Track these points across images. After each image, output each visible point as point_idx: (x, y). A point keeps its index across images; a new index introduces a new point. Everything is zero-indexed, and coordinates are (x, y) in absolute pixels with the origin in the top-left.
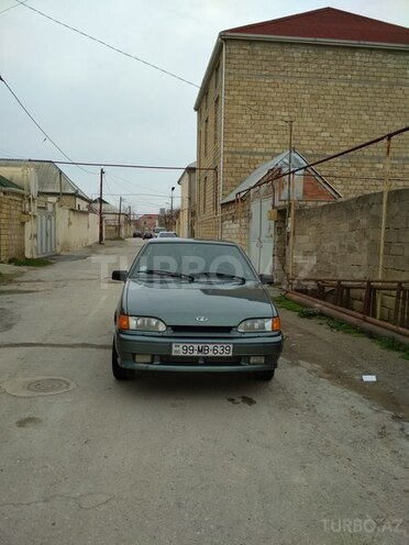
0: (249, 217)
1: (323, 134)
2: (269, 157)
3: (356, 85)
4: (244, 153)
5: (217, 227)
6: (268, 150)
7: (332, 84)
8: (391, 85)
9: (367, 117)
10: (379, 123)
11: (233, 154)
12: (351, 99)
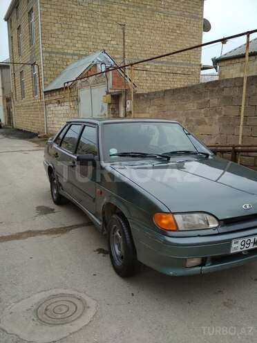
0: (78, 101)
1: (112, 42)
2: (76, 57)
3: (131, 9)
4: (57, 53)
5: (41, 109)
6: (76, 52)
7: (116, 6)
8: (153, 11)
9: (139, 32)
10: (147, 37)
11: (50, 53)
12: (129, 18)
